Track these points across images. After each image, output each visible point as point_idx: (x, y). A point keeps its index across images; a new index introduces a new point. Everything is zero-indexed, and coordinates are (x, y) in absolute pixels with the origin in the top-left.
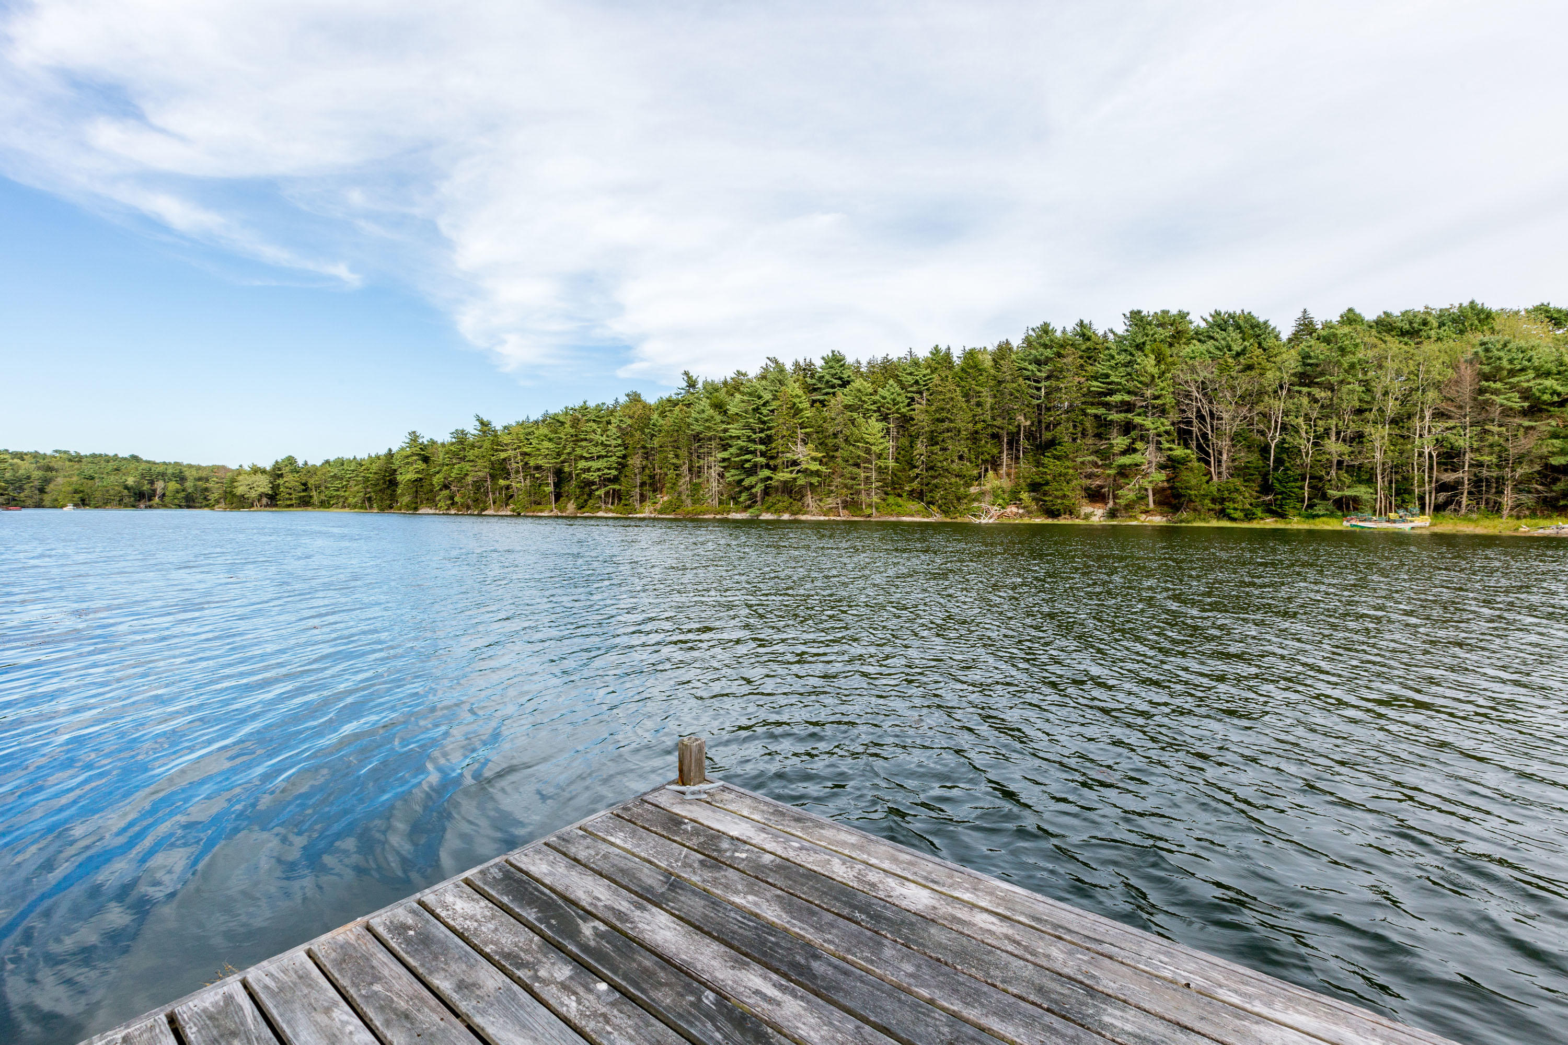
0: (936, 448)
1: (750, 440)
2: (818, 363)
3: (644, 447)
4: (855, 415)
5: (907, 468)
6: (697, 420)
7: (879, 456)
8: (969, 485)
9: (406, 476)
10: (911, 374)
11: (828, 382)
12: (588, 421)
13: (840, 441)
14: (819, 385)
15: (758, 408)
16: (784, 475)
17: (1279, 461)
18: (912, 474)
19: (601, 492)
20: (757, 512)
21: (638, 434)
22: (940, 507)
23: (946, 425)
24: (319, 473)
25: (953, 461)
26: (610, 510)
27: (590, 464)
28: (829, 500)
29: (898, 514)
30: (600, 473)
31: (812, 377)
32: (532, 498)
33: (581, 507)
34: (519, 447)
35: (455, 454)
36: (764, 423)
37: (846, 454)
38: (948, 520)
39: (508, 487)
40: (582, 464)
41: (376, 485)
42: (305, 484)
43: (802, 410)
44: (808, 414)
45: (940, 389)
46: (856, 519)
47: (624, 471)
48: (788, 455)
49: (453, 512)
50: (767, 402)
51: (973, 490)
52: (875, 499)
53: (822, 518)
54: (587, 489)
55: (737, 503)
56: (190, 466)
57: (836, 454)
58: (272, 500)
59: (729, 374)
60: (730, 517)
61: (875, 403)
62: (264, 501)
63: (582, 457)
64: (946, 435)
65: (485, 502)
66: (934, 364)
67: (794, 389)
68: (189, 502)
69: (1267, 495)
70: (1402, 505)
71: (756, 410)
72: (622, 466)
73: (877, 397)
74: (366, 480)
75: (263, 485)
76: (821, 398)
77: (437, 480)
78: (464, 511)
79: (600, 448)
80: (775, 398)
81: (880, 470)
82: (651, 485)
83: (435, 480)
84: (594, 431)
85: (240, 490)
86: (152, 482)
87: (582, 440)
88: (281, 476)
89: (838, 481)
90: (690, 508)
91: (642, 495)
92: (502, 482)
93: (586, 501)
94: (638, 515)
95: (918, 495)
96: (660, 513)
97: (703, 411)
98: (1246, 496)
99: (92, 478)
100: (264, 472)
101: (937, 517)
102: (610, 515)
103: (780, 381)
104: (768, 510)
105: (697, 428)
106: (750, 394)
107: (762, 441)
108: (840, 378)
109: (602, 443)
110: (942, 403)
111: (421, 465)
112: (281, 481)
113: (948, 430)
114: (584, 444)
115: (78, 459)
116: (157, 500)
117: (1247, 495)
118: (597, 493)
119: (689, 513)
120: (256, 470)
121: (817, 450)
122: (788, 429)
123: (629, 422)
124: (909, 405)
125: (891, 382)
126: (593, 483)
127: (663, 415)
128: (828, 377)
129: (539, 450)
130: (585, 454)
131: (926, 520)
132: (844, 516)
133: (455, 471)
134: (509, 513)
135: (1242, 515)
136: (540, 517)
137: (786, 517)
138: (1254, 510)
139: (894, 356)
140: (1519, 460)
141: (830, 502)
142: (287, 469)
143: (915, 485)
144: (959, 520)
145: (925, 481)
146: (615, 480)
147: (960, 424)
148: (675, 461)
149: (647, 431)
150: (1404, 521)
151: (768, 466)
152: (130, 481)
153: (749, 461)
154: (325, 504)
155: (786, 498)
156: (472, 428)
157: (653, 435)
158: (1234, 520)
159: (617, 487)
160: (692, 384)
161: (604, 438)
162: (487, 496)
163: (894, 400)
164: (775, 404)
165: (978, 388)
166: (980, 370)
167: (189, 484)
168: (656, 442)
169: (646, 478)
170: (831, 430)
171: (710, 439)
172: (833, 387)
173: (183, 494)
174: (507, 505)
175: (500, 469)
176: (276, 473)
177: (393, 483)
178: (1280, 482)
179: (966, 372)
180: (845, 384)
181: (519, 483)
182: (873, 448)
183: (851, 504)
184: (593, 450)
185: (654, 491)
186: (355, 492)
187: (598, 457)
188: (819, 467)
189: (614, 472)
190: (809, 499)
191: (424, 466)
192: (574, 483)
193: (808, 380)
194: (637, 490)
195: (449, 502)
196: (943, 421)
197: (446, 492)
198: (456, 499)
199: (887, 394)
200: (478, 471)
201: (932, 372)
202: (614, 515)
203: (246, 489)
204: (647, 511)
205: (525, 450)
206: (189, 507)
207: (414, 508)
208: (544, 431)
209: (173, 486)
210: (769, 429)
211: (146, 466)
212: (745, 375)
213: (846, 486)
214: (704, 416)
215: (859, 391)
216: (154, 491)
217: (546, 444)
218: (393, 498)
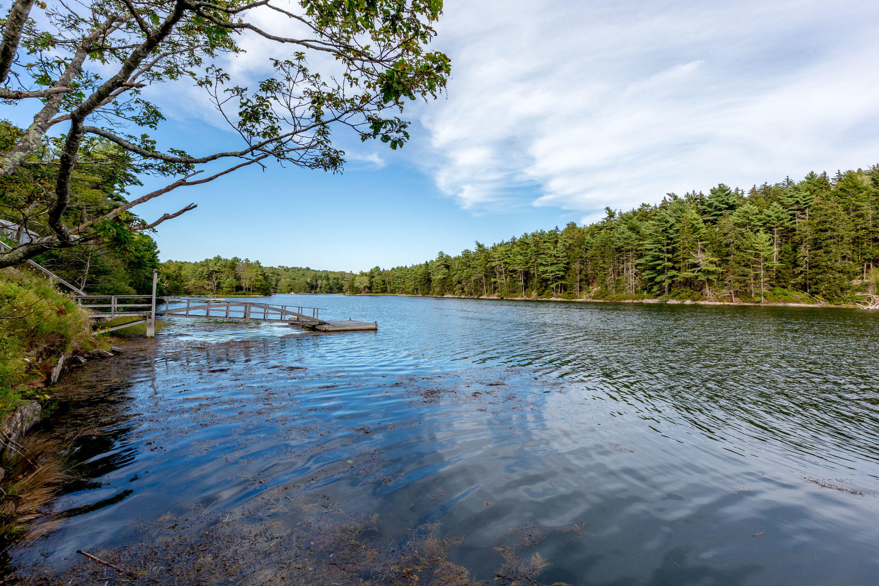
0: (820, 252)
1: (661, 251)
2: (707, 193)
3: (581, 257)
4: (743, 230)
5: (791, 266)
6: (619, 239)
7: (766, 260)
8: (850, 279)
9: (438, 277)
10: (791, 197)
11: (716, 207)
12: (545, 242)
13: (732, 248)
14: (709, 209)
15: (666, 229)
16: (688, 274)
18: (797, 270)
19: (554, 286)
20: (666, 299)
21: (577, 249)
22: (824, 296)
23: (829, 234)
24: (391, 275)
25: (836, 261)
26: (560, 297)
27: (547, 268)
28: (724, 291)
29: (785, 301)
30: (553, 274)
31: (702, 204)
32: (511, 289)
33: (540, 295)
34: (503, 259)
35: (464, 264)
36: (671, 239)
37: (738, 259)
38: (833, 306)
39: (495, 283)
40: (541, 269)
41: (420, 282)
42: (384, 281)
43: (699, 229)
44: (704, 231)
45: (821, 206)
46: (747, 304)
47: (568, 272)
48: (690, 260)
49: (463, 297)
50: (673, 225)
51: (856, 282)
52: (764, 290)
53: (718, 303)
54: (544, 284)
55: (649, 292)
56: (331, 272)
57: (728, 258)
58: (370, 289)
59: (637, 206)
60: (644, 301)
61: (760, 220)
62: (367, 290)
63: (541, 264)
64: (829, 241)
65: (481, 291)
66: (812, 188)
67: (692, 214)
68: (331, 291)
71: (665, 231)
72: (567, 269)
73: (763, 216)
74: (416, 278)
75: (366, 282)
76: (711, 218)
77: (455, 279)
78: (469, 296)
79: (553, 258)
80: (678, 221)
81: (767, 269)
82: (586, 281)
83: (454, 279)
84: (549, 248)
85: (357, 284)
86: (316, 281)
87: (541, 254)
88: (373, 277)
89: (731, 277)
90: (615, 296)
91: (580, 287)
92: (493, 280)
93: (544, 291)
94: (579, 300)
95: (804, 287)
96: (593, 298)
97: (623, 233)
99: (295, 279)
100: (366, 275)
101: (821, 304)
102: (560, 299)
103: (681, 210)
104: (673, 297)
105: (620, 244)
106: (659, 220)
107: (668, 252)
108: (727, 204)
109: (554, 256)
110: (823, 218)
111: (446, 271)
112: (373, 280)
113: (831, 238)
114: (543, 256)
115: (287, 270)
116: (318, 289)
118: (552, 286)
119: (614, 299)
120: (363, 274)
121: (712, 256)
122: (689, 242)
123: (571, 241)
124: (791, 220)
125: (775, 204)
126: (548, 280)
127: (592, 235)
128: (716, 203)
129: (514, 260)
130: (544, 263)
131: (811, 306)
132: (736, 302)
133: (465, 273)
134: (495, 298)
136: (516, 300)
137: (688, 302)
139: (771, 183)
141: (725, 292)
142: (376, 273)
143: (799, 279)
144: (844, 306)
145: (808, 277)
146: (563, 278)
147: (842, 232)
148: (603, 265)
149: (583, 247)
151: (673, 268)
152: (309, 280)
153: (660, 265)
154: (393, 292)
155: (688, 289)
156: (473, 248)
157: (587, 250)
159: (564, 282)
160: (611, 215)
161: (555, 252)
162: (483, 288)
163: (778, 217)
164: (678, 226)
165: (859, 203)
166: (859, 189)
167: (331, 281)
168: (589, 254)
169: (583, 277)
170: (725, 242)
171: (628, 251)
172: (720, 210)
173: (328, 287)
174: (494, 293)
175: (491, 272)
176: (371, 275)
177: (429, 280)
179: (845, 191)
180: (732, 207)
181: (502, 280)
182: (762, 253)
183: (743, 294)
184: (549, 259)
185: (588, 285)
186: (410, 284)
187: (551, 264)
188: (716, 268)
189: (562, 273)
190: (707, 290)
191: (447, 271)
192: (536, 280)
193: (699, 206)
194: (578, 284)
195: (461, 291)
196: (826, 230)
197: (459, 286)
198: (465, 289)
199: (771, 213)
200: (478, 274)
201: (812, 194)
202: (562, 299)
203: (359, 284)
204: (584, 298)
205: (506, 260)
206: (331, 293)
207: (441, 295)
208: (516, 249)
209: (325, 282)
210: (675, 243)
211: (315, 273)
212: (648, 206)
213: (738, 281)
214: (624, 236)
215: (747, 212)
216: (317, 285)
217: (519, 257)
218: (429, 288)
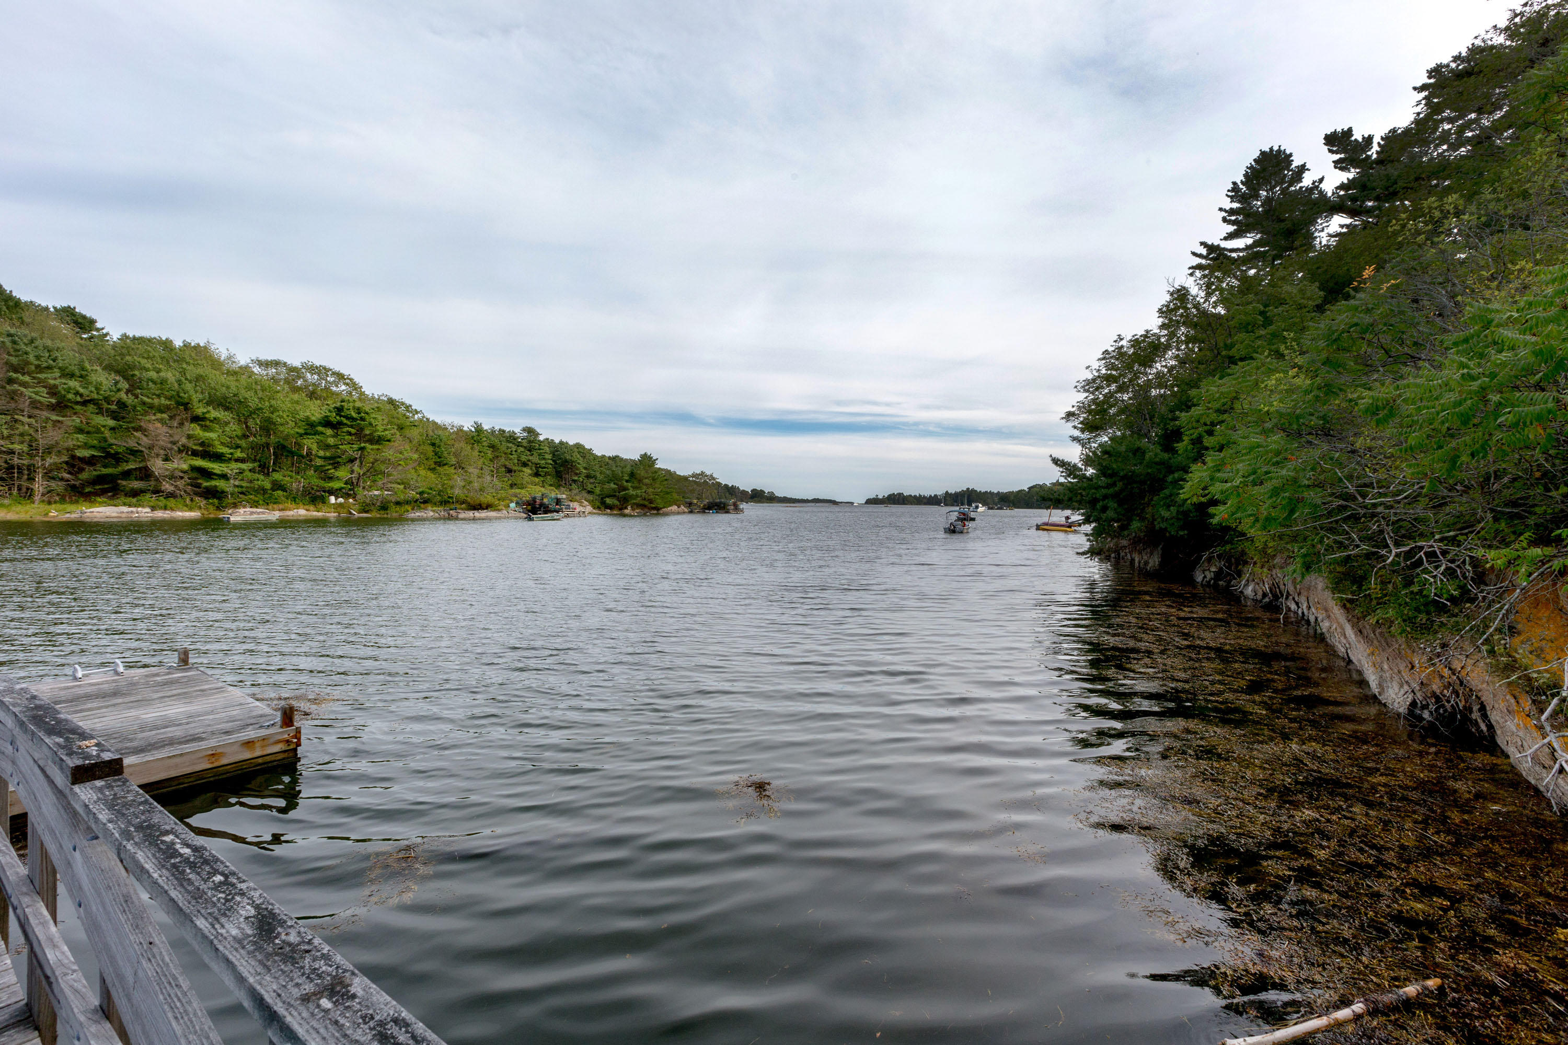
140: (49, 450)
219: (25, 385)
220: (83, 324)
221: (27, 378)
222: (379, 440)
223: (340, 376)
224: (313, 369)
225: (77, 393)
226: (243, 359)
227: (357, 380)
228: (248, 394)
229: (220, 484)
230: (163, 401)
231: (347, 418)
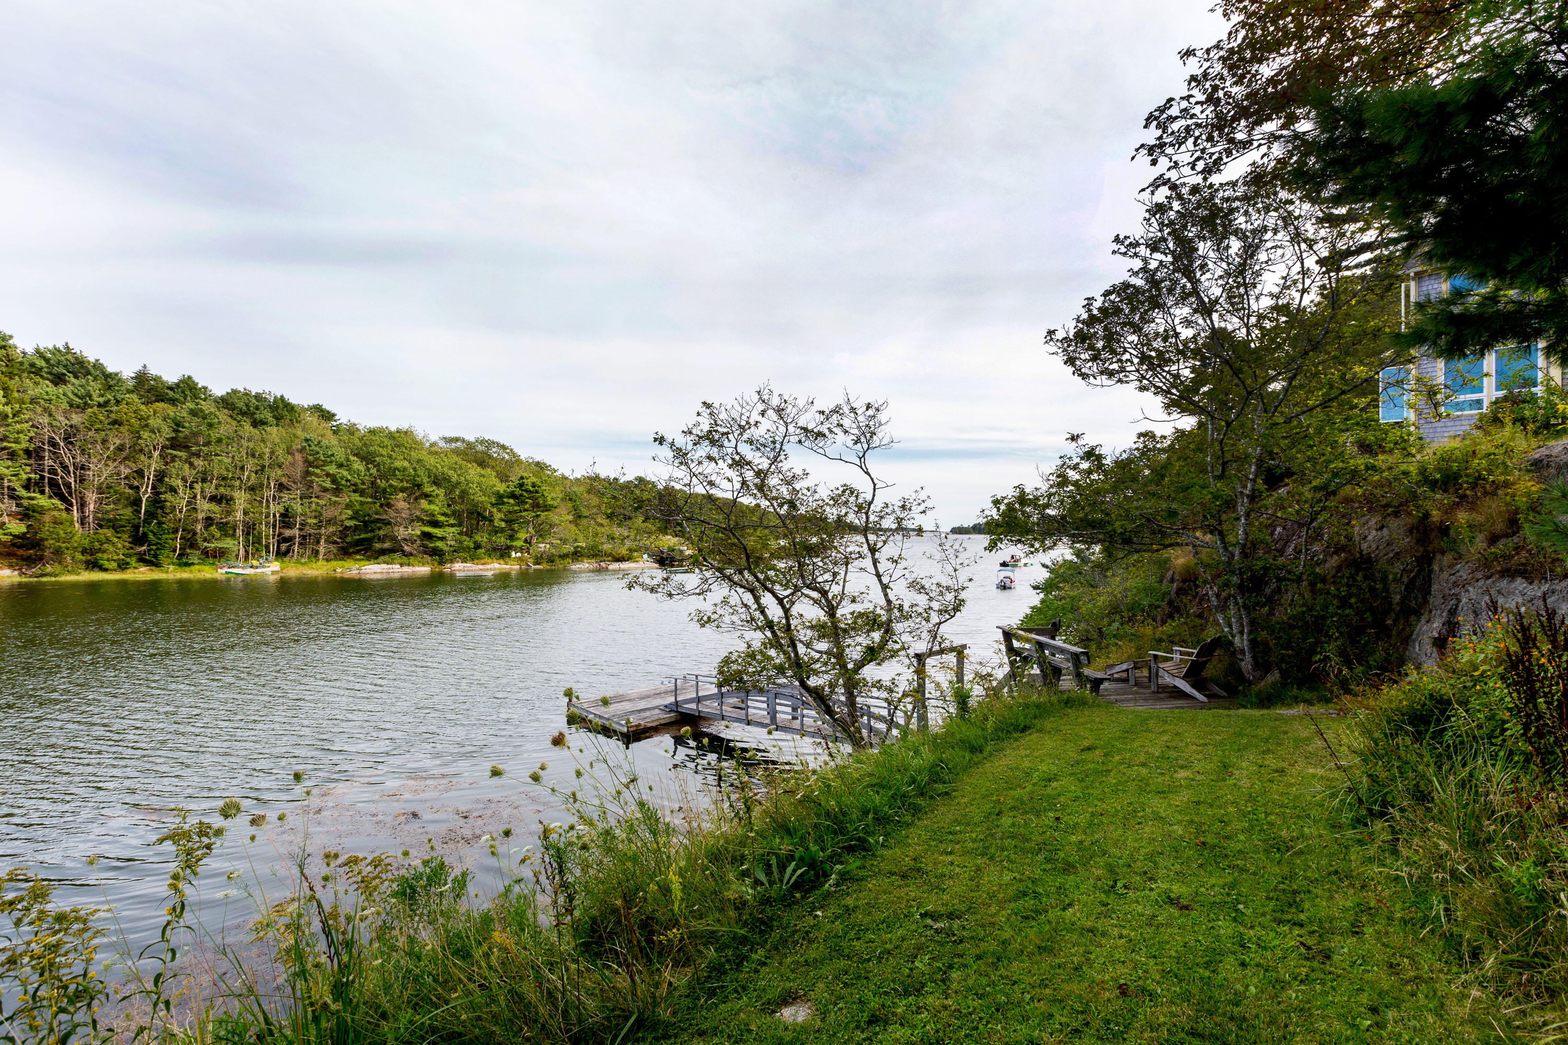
17: (150, 515)
69: (142, 545)
70: (256, 554)
98: (118, 545)
117: (120, 546)
135: (115, 565)
138: (128, 560)
140: (329, 522)
150: (264, 567)
158: (106, 570)
178: (155, 534)
219: (317, 476)
220: (327, 416)
221: (318, 471)
222: (547, 508)
223: (504, 447)
224: (482, 442)
225: (347, 480)
226: (434, 438)
227: (516, 450)
228: (451, 472)
229: (439, 544)
230: (405, 484)
231: (526, 491)
